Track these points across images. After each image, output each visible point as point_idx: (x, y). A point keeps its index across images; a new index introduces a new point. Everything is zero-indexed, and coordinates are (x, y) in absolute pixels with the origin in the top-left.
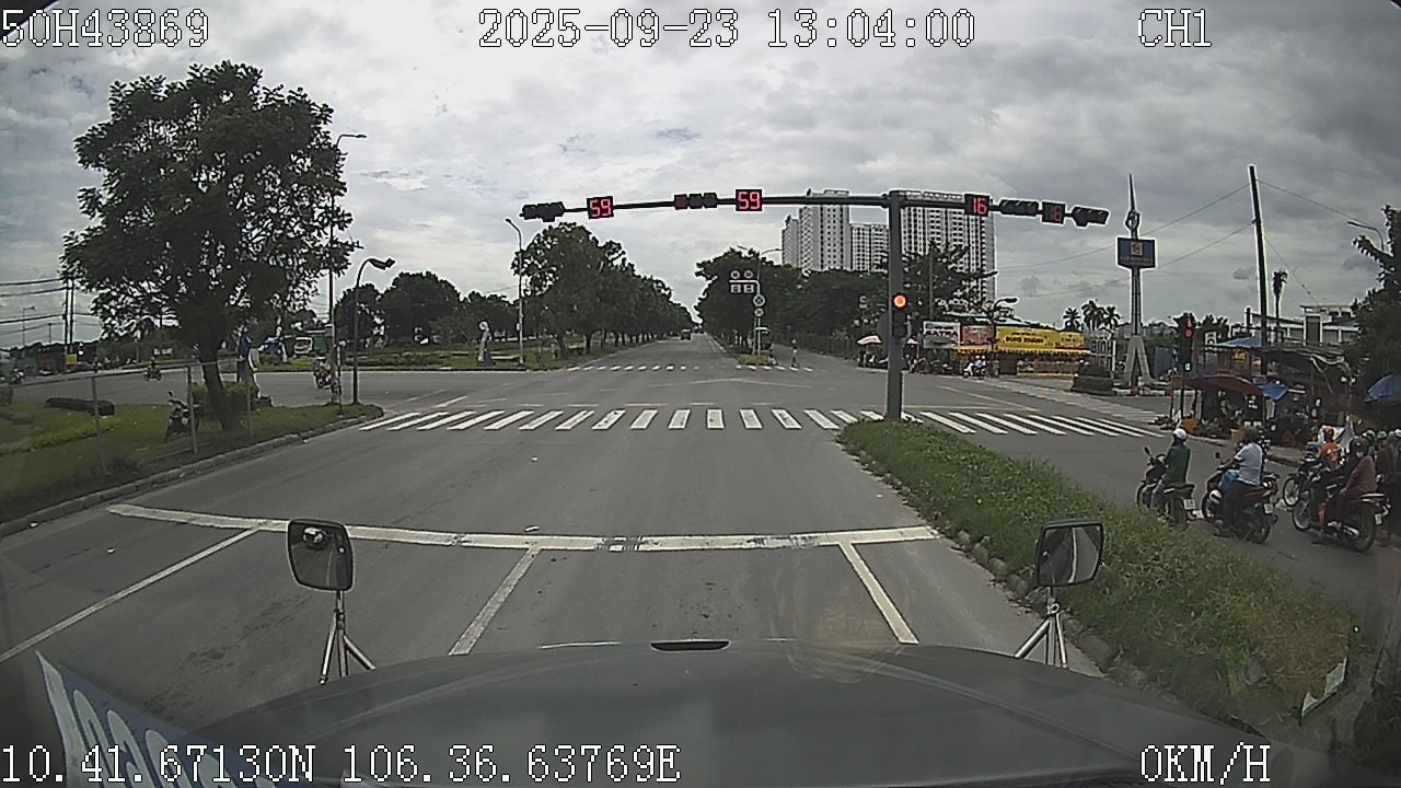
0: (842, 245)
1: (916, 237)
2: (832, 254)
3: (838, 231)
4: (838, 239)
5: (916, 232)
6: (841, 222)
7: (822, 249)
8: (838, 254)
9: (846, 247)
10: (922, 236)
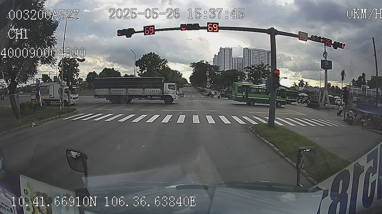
0: (230, 62)
1: (250, 61)
2: (227, 65)
3: (229, 58)
4: (229, 61)
5: (250, 59)
6: (230, 56)
7: (224, 64)
8: (229, 65)
9: (231, 63)
10: (252, 61)
